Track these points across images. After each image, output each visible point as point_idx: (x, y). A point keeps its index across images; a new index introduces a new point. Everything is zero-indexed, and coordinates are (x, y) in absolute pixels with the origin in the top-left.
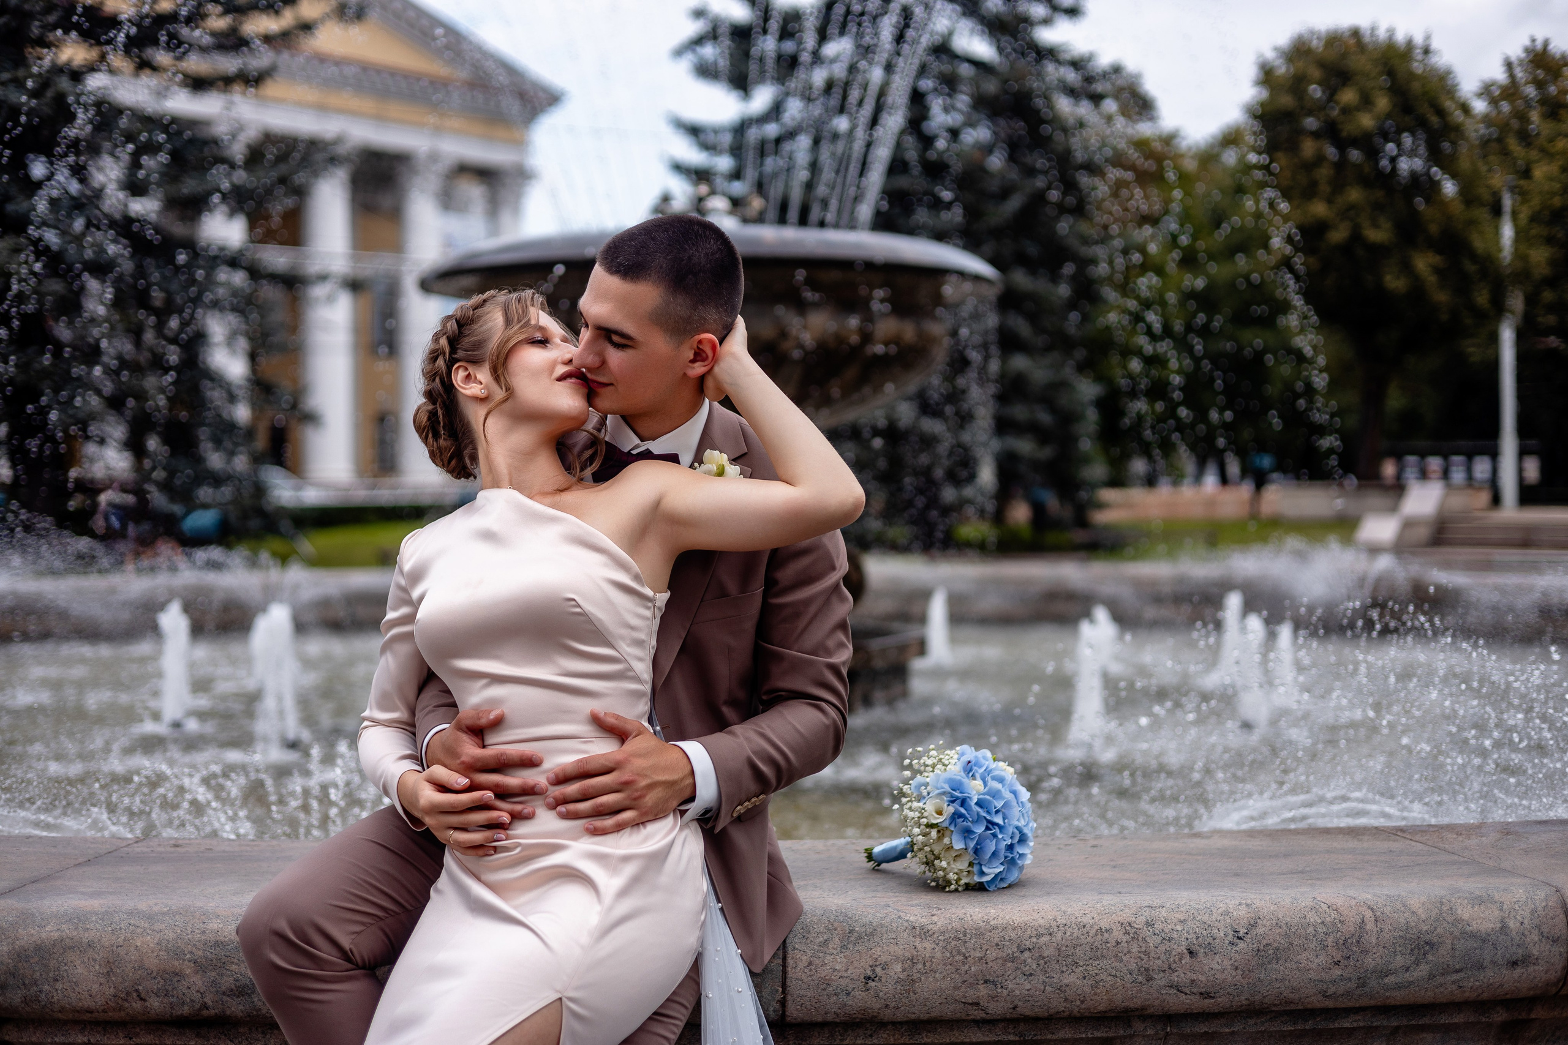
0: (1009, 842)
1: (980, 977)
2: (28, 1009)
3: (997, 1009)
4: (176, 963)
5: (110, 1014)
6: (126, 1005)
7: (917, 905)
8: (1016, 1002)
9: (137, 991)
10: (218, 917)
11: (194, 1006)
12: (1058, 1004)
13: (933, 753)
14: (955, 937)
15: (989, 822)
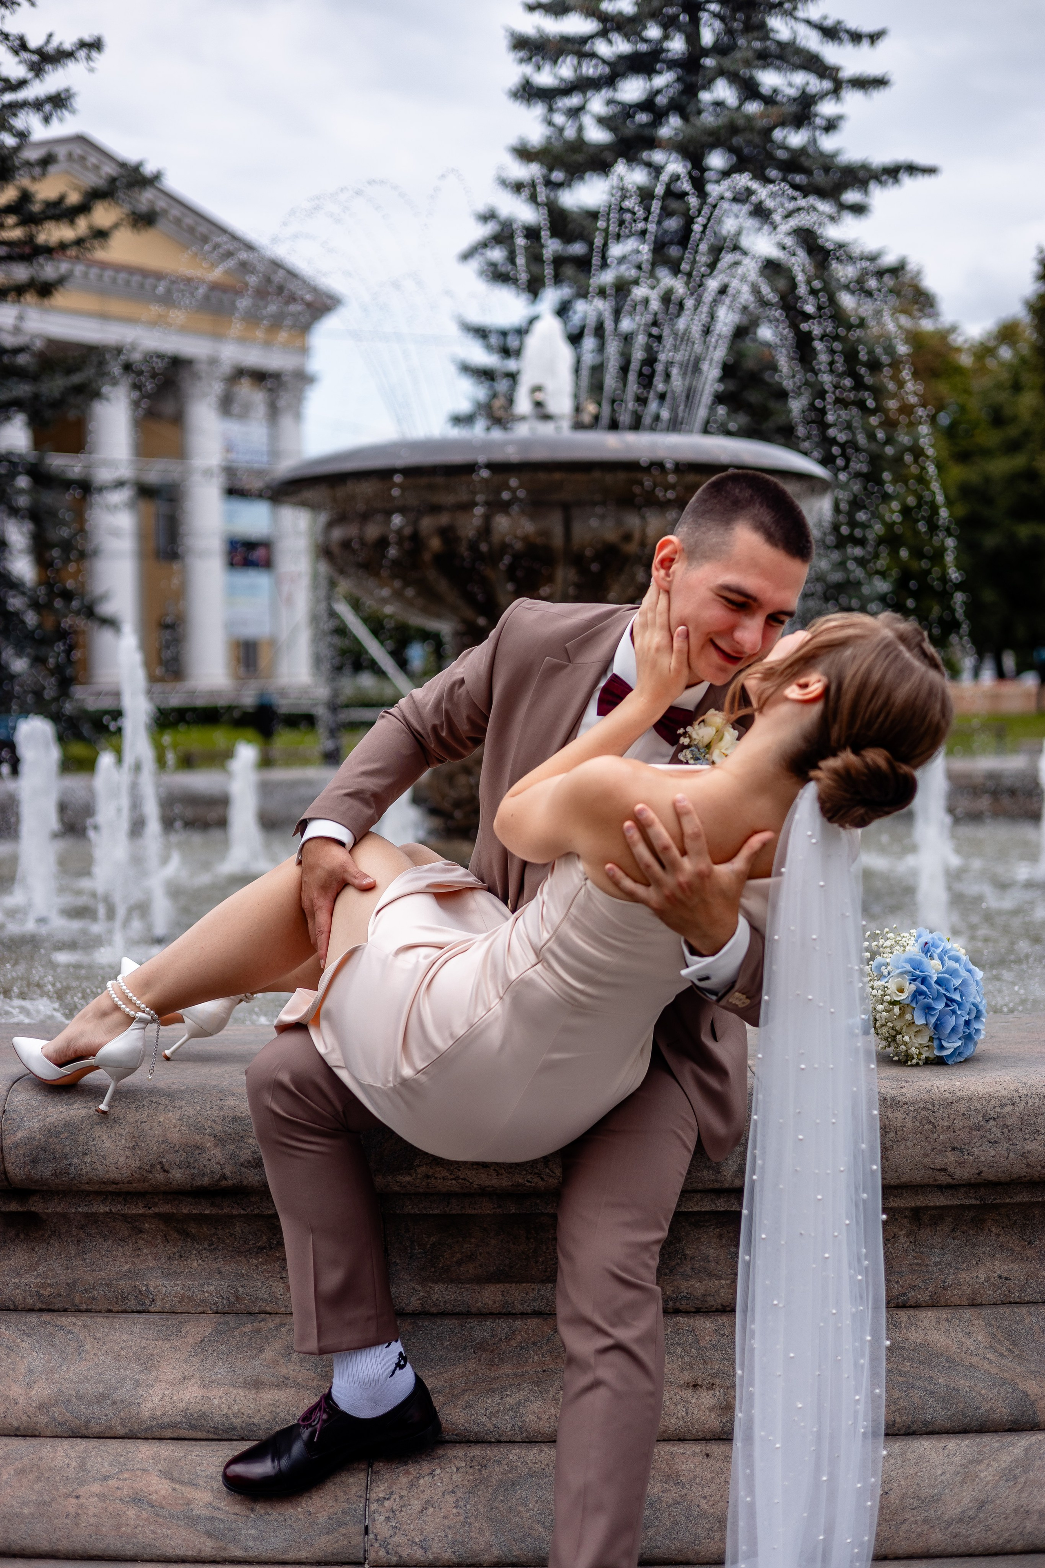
0: (967, 1018)
1: (948, 1145)
2: (57, 1181)
3: (963, 1174)
4: (197, 1137)
5: (135, 1185)
6: (151, 1176)
7: (885, 1078)
8: (982, 1168)
9: (160, 1163)
10: (233, 1094)
11: (213, 1177)
12: (1020, 1169)
13: (891, 935)
14: (924, 1107)
15: (948, 998)
